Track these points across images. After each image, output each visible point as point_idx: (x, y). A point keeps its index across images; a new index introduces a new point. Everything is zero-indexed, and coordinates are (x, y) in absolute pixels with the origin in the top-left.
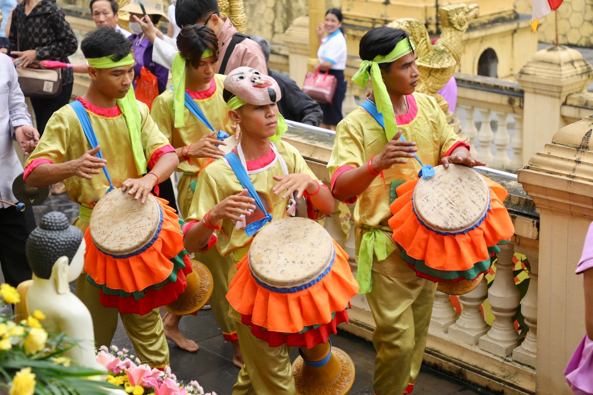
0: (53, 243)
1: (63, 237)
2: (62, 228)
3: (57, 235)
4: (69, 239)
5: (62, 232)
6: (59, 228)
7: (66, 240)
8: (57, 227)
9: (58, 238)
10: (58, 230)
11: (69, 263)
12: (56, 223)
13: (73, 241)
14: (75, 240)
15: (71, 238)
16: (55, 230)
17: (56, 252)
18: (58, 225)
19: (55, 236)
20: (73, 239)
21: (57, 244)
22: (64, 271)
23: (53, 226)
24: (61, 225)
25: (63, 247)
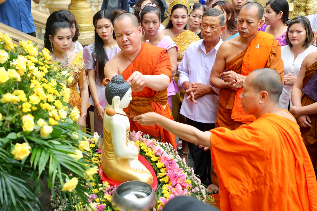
0: (113, 89)
1: (118, 87)
2: (119, 82)
3: (115, 85)
4: (120, 88)
5: (118, 84)
6: (118, 82)
7: (119, 88)
8: (117, 82)
9: (116, 87)
10: (117, 83)
11: (121, 100)
12: (116, 80)
13: (122, 90)
14: (124, 89)
15: (121, 88)
16: (115, 83)
17: (113, 93)
18: (117, 81)
19: (115, 86)
20: (122, 88)
21: (114, 89)
22: (118, 103)
23: (115, 81)
24: (119, 81)
25: (117, 91)
